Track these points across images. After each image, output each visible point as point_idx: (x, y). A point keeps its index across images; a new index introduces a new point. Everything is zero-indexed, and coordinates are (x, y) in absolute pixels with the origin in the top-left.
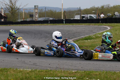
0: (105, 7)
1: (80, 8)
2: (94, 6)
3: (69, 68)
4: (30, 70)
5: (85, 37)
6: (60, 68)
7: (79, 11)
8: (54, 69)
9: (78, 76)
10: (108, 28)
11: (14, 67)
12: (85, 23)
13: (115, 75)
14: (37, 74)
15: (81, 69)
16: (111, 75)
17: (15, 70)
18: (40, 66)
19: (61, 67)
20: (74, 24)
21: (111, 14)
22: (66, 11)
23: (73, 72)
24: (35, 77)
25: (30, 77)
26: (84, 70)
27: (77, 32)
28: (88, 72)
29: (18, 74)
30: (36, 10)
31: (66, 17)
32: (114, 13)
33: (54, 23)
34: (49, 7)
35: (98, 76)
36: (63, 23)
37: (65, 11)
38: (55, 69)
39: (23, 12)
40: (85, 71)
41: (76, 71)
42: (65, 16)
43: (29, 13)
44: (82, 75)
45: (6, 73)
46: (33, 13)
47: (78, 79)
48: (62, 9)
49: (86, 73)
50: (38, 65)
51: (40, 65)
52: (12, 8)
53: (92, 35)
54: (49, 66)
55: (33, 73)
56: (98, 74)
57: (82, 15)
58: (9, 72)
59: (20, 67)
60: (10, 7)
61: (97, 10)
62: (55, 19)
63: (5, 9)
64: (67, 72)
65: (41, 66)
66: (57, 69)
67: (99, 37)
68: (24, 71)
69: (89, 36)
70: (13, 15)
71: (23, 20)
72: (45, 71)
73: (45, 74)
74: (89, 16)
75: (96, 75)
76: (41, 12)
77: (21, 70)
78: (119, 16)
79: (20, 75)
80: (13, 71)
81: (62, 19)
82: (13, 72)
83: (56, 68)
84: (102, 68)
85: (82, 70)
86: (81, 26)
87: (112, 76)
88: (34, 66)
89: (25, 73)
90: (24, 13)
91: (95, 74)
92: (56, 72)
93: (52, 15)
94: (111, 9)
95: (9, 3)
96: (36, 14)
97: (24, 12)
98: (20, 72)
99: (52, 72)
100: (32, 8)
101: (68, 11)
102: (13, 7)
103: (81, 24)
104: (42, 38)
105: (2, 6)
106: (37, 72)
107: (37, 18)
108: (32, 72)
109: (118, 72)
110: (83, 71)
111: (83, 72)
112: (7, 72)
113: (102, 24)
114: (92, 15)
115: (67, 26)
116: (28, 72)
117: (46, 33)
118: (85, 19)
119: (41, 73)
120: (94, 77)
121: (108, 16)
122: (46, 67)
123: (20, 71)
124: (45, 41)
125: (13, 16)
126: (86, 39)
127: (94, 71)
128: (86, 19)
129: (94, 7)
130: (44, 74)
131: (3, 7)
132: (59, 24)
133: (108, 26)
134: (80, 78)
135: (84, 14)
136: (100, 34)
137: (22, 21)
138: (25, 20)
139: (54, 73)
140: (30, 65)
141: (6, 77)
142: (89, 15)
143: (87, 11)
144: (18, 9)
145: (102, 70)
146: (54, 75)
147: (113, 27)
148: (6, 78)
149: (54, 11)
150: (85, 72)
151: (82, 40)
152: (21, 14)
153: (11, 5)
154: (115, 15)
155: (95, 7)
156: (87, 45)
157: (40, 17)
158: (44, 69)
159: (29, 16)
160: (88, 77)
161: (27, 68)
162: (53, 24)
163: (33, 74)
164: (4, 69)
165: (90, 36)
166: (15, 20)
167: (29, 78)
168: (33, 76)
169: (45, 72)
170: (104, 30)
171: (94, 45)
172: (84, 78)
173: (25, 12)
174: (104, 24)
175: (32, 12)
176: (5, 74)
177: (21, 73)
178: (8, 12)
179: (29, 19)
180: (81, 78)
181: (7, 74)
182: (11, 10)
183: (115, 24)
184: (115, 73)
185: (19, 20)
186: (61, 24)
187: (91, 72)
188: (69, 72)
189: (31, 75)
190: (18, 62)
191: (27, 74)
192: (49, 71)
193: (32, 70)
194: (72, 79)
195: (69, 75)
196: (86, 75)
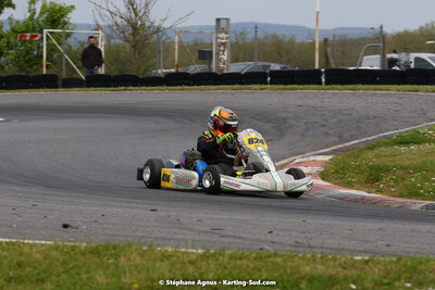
1: (381, 27)
2: (432, 23)
3: (341, 246)
4: (200, 251)
5: (400, 135)
6: (310, 247)
7: (379, 42)
8: (288, 248)
9: (376, 277)
11: (143, 240)
12: (399, 84)
14: (226, 268)
15: (385, 249)
17: (144, 251)
18: (235, 237)
19: (313, 244)
20: (360, 86)
22: (331, 38)
23: (356, 262)
24: (219, 279)
25: (201, 276)
26: (395, 256)
27: (368, 118)
28: (409, 263)
29: (158, 265)
30: (222, 35)
31: (331, 60)
33: (285, 84)
34: (267, 25)
36: (320, 83)
37: (326, 40)
38: (293, 249)
39: (174, 42)
40: (400, 259)
41: (367, 258)
42: (325, 57)
43: (196, 44)
44: (389, 273)
45: (111, 261)
46: (212, 44)
47: (373, 288)
48: (315, 30)
49: (405, 265)
50: (231, 233)
51: (236, 235)
52: (134, 27)
53: (423, 127)
54: (269, 237)
55: (212, 264)
57: (389, 56)
58: (122, 259)
59: (162, 239)
60: (128, 21)
62: (289, 68)
63: (108, 31)
64: (334, 259)
65: (240, 238)
66: (300, 250)
68: (180, 255)
69: (414, 130)
70: (139, 53)
71: (173, 70)
72: (254, 255)
73: (254, 268)
74: (412, 59)
76: (240, 42)
77: (166, 251)
79: (163, 268)
80: (139, 254)
81: (317, 67)
82: (138, 259)
83: (295, 246)
85: (389, 255)
86: (382, 95)
88: (215, 238)
89: (183, 263)
90: (177, 47)
92: (296, 259)
93: (279, 54)
95: (123, 10)
96: (222, 48)
97: (176, 40)
98: (166, 257)
99: (279, 260)
100: (209, 27)
101: (336, 38)
102: (139, 23)
103: (384, 86)
105: (97, 17)
106: (226, 259)
107: (223, 62)
108: (208, 257)
110: (394, 259)
111: (391, 262)
112: (117, 256)
114: (425, 56)
115: (335, 94)
116: (194, 257)
117: (258, 120)
118: (397, 69)
119: (239, 262)
120: (433, 281)
122: (257, 240)
123: (163, 255)
125: (137, 56)
126: (403, 142)
127: (431, 257)
128: (404, 68)
129: (433, 27)
130: (252, 266)
131: (101, 23)
132: (306, 86)
134: (383, 285)
135: (395, 52)
137: (169, 76)
138: (180, 70)
139: (289, 264)
140: (200, 232)
141: (114, 276)
142: (413, 56)
143: (407, 41)
144: (158, 30)
146: (289, 271)
148: (114, 280)
149: (286, 40)
150: (402, 262)
151: (386, 145)
152: (169, 48)
153: (133, 15)
156: (407, 163)
157: (235, 59)
158: (249, 249)
159: (197, 54)
160: (410, 278)
161: (190, 245)
162: (282, 86)
163: (212, 266)
164: (107, 248)
165: (418, 133)
166: (146, 70)
169: (255, 258)
171: (432, 163)
172: (397, 284)
173: (180, 42)
175: (207, 41)
176: (108, 267)
177: (166, 263)
178: (121, 42)
179: (195, 68)
180: (386, 281)
181: (117, 266)
182: (133, 34)
185: (161, 72)
186: (311, 86)
187: (421, 263)
188: (343, 260)
189: (204, 269)
190: (157, 221)
191: (188, 265)
192: (270, 256)
193: (208, 251)
194: (354, 287)
195: (342, 273)
196: (405, 272)
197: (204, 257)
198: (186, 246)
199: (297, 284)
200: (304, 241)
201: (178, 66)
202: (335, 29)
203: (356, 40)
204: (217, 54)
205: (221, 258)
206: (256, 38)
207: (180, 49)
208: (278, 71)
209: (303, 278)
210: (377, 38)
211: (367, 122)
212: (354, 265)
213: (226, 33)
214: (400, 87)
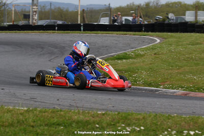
0: (151, 5)
1: (109, 5)
2: (133, 3)
3: (91, 107)
4: (25, 109)
5: (118, 55)
6: (77, 107)
7: (108, 11)
8: (67, 108)
9: (108, 121)
10: (156, 41)
12: (117, 31)
13: (169, 121)
14: (37, 116)
15: (112, 108)
16: (164, 120)
19: (78, 105)
20: (99, 32)
21: (161, 17)
22: (86, 9)
23: (99, 114)
24: (34, 122)
25: (26, 120)
26: (117, 111)
27: (103, 47)
28: (123, 115)
29: (5, 115)
30: (35, 7)
31: (86, 20)
32: (166, 15)
33: (64, 31)
35: (140, 122)
36: (80, 30)
37: (83, 10)
39: (12, 10)
40: (119, 113)
41: (104, 112)
42: (83, 18)
43: (22, 11)
44: (114, 120)
46: (30, 11)
47: (107, 126)
48: (78, 6)
49: (122, 116)
50: (39, 100)
51: (42, 101)
53: (129, 51)
55: (31, 115)
56: (141, 117)
59: (8, 103)
61: (138, 10)
62: (66, 23)
64: (89, 113)
65: (44, 102)
66: (72, 108)
67: (140, 54)
68: (16, 110)
69: (124, 53)
71: (11, 23)
72: (51, 111)
73: (51, 117)
74: (124, 20)
75: (138, 119)
76: (43, 11)
77: (10, 108)
78: (174, 21)
79: (8, 116)
81: (79, 23)
83: (69, 107)
84: (148, 107)
85: (114, 111)
86: (110, 36)
87: (165, 122)
88: (32, 102)
89: (18, 114)
90: (13, 12)
91: (136, 117)
92: (70, 113)
93: (62, 17)
94: (161, 8)
96: (35, 13)
97: (13, 9)
98: (9, 111)
99: (62, 113)
100: (28, 3)
101: (88, 10)
103: (110, 32)
104: (44, 54)
106: (38, 113)
107: (35, 20)
108: (29, 112)
109: (175, 115)
110: (116, 113)
111: (115, 114)
113: (146, 33)
114: (130, 18)
115: (87, 35)
116: (23, 111)
117: (52, 47)
118: (117, 24)
119: (44, 114)
120: (135, 124)
121: (156, 20)
122: (53, 104)
123: (8, 110)
124: (50, 60)
126: (120, 58)
127: (133, 112)
129: (133, 5)
130: (50, 116)
132: (74, 32)
133: (158, 37)
134: (111, 125)
136: (143, 51)
137: (9, 26)
138: (15, 23)
139: (67, 115)
140: (25, 100)
142: (124, 18)
144: (5, 4)
145: (148, 111)
146: (67, 118)
147: (166, 38)
149: (65, 10)
150: (120, 115)
151: (112, 59)
152: (9, 13)
154: (168, 18)
155: (135, 4)
156: (121, 68)
157: (40, 18)
158: (48, 108)
159: (23, 16)
160: (124, 122)
161: (21, 106)
162: (63, 32)
163: (31, 116)
165: (127, 54)
167: (23, 122)
168: (30, 120)
169: (51, 112)
170: (150, 43)
171: (133, 68)
172: (118, 125)
173: (15, 10)
174: (150, 33)
175: (27, 10)
177: (9, 114)
179: (22, 23)
180: (112, 123)
183: (169, 33)
184: (170, 118)
185: (6, 24)
186: (77, 32)
187: (129, 115)
188: (93, 113)
189: (27, 117)
190: (4, 94)
191: (20, 115)
192: (58, 111)
193: (29, 108)
194: (97, 126)
195: (92, 119)
196: (121, 119)
197: (27, 111)
198: (19, 106)
199: (71, 124)
200: (74, 104)
201: (14, 22)
202: (87, 5)
203: (98, 10)
204: (32, 16)
205: (35, 112)
206: (51, 9)
207: (15, 13)
208: (61, 24)
209: (74, 121)
210: (107, 9)
211: (103, 48)
212: (98, 116)
213: (37, 6)
214: (118, 32)
